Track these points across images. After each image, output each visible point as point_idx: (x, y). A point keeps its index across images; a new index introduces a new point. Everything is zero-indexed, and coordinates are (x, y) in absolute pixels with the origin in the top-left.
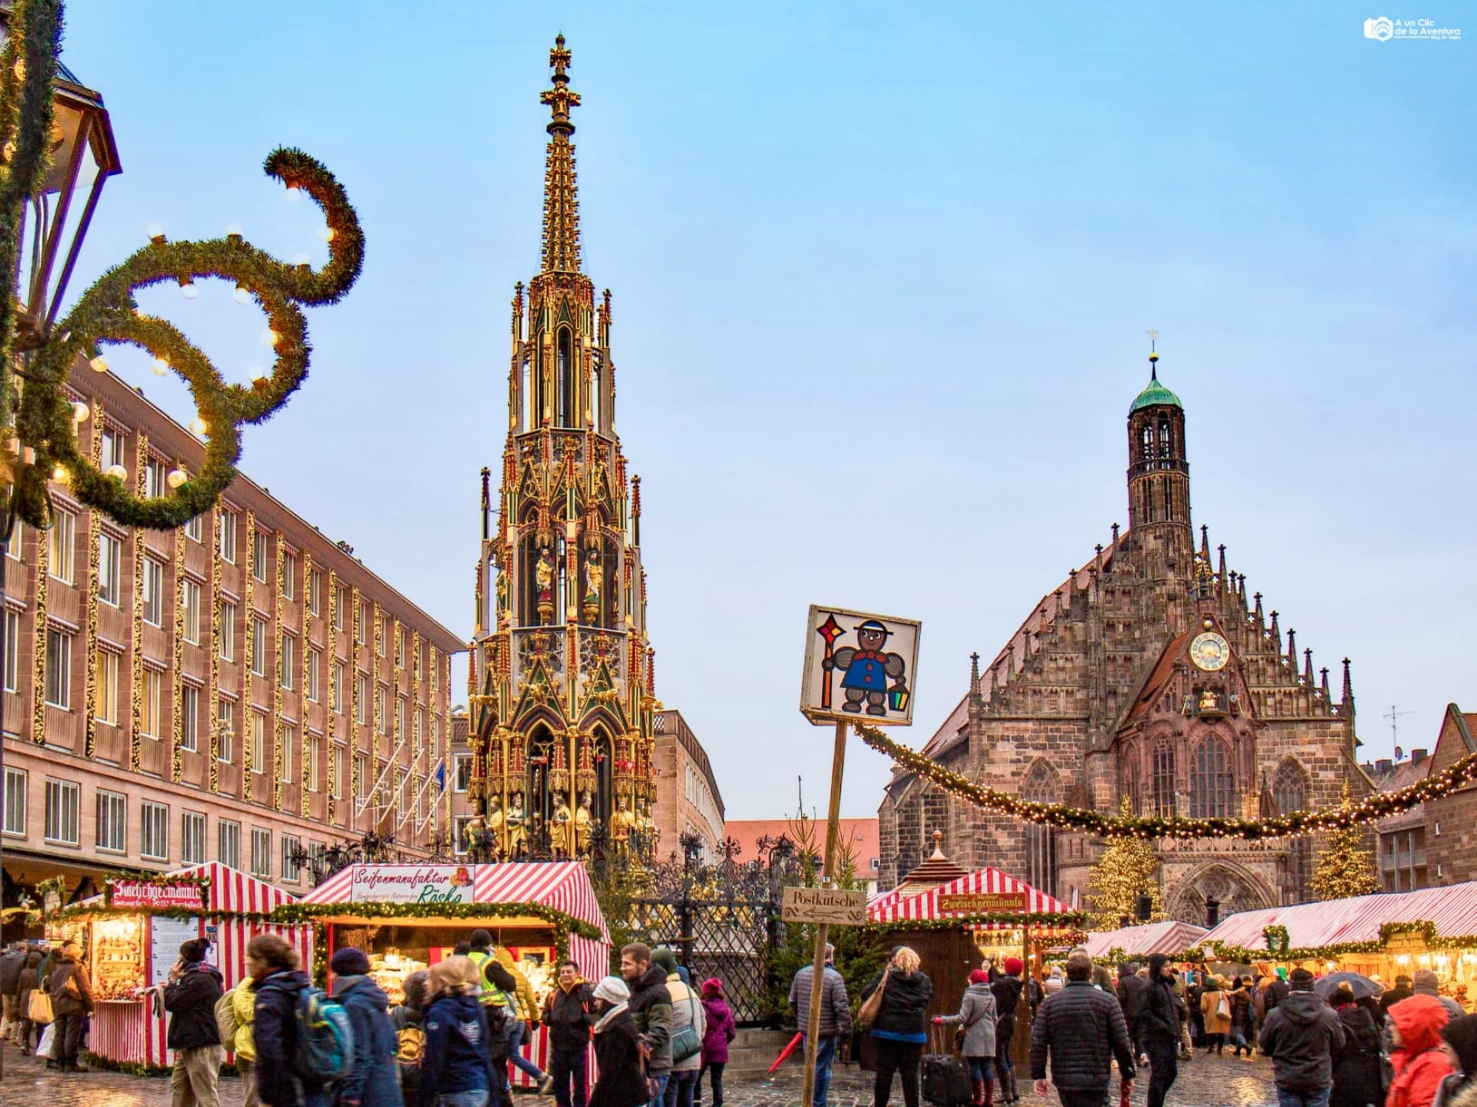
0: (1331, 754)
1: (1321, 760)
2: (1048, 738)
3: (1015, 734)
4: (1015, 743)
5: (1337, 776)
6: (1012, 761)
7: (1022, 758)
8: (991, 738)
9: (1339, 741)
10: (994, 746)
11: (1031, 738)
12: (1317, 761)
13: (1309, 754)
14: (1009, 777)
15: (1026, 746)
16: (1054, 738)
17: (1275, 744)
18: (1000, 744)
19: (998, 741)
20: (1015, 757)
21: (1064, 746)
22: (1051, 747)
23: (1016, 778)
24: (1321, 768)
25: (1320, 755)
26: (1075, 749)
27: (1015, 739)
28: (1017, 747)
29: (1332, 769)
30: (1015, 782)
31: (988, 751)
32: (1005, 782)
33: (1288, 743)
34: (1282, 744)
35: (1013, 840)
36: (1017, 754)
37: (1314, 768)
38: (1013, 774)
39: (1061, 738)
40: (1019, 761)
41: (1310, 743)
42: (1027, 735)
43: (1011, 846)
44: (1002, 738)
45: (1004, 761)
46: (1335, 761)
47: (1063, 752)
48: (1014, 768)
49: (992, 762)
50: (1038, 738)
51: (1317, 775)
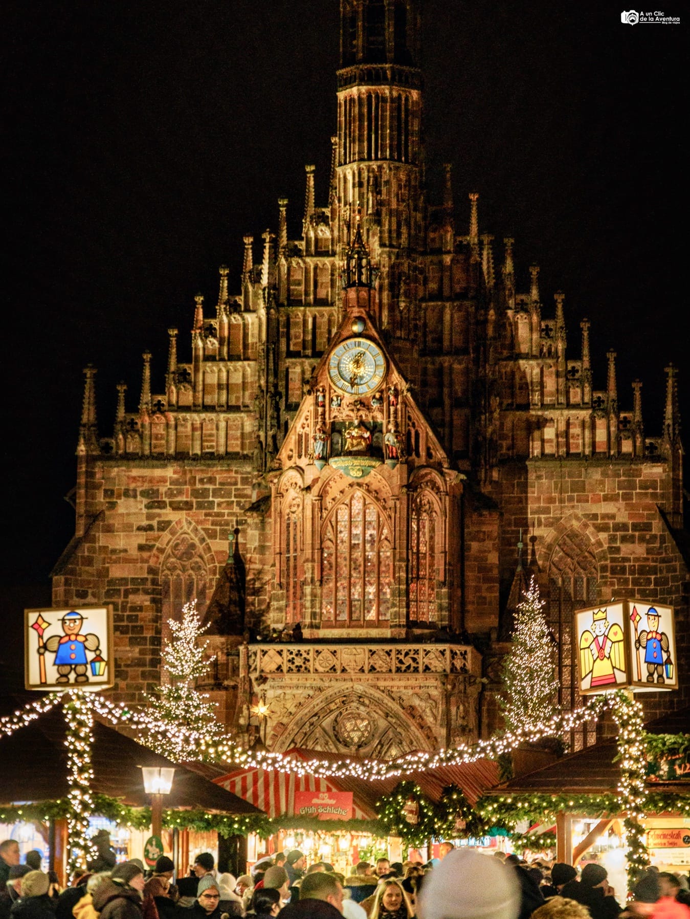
0: (642, 516)
1: (624, 527)
2: (195, 493)
3: (146, 486)
4: (145, 501)
5: (649, 551)
6: (140, 529)
7: (155, 523)
8: (109, 493)
9: (654, 496)
10: (113, 505)
11: (170, 494)
12: (617, 527)
13: (606, 516)
14: (134, 553)
15: (161, 505)
16: (205, 493)
17: (551, 500)
18: (121, 502)
19: (119, 497)
20: (145, 523)
21: (219, 505)
22: (200, 506)
23: (145, 555)
24: (624, 539)
25: (623, 517)
26: (236, 509)
27: (144, 494)
28: (148, 507)
29: (642, 539)
30: (144, 561)
31: (102, 512)
32: (127, 561)
33: (571, 499)
34: (561, 501)
35: (137, 650)
36: (149, 517)
37: (613, 539)
38: (141, 548)
39: (216, 493)
40: (150, 528)
41: (606, 499)
42: (163, 489)
43: (133, 659)
44: (126, 493)
45: (128, 528)
46: (648, 527)
47: (218, 515)
48: (141, 539)
49: (109, 529)
50: (180, 492)
51: (618, 550)
